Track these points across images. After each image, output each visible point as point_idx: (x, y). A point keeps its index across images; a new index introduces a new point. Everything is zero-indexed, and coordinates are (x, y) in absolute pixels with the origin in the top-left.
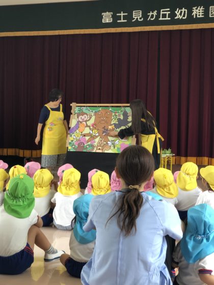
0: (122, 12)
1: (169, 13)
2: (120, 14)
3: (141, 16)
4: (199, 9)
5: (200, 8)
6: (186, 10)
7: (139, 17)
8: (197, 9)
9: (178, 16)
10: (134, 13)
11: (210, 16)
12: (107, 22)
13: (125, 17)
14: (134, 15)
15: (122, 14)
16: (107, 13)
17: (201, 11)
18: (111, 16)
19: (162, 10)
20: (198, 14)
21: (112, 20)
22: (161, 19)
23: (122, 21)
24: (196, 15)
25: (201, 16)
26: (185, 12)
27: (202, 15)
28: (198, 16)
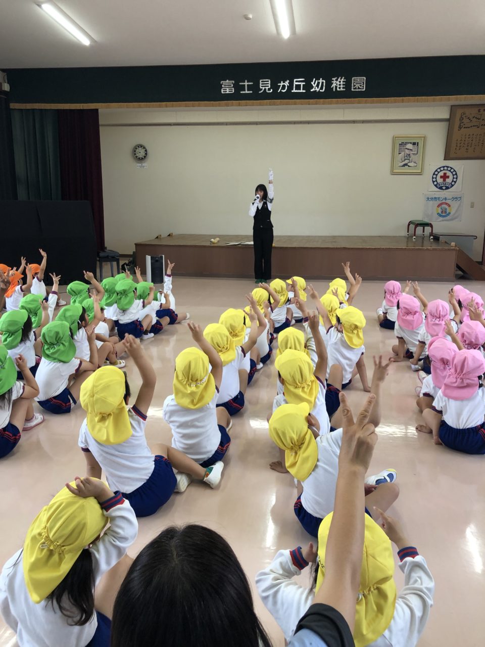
0: (246, 81)
1: (304, 83)
2: (243, 84)
3: (269, 87)
4: (339, 80)
5: (341, 79)
6: (324, 81)
7: (267, 88)
8: (337, 80)
9: (315, 88)
10: (261, 83)
11: (352, 90)
12: (228, 92)
13: (249, 88)
14: (261, 85)
15: (246, 83)
16: (227, 81)
17: (342, 83)
18: (232, 85)
19: (295, 80)
20: (338, 86)
21: (233, 90)
22: (294, 91)
23: (246, 92)
24: (336, 87)
25: (342, 89)
26: (323, 83)
28: (338, 89)
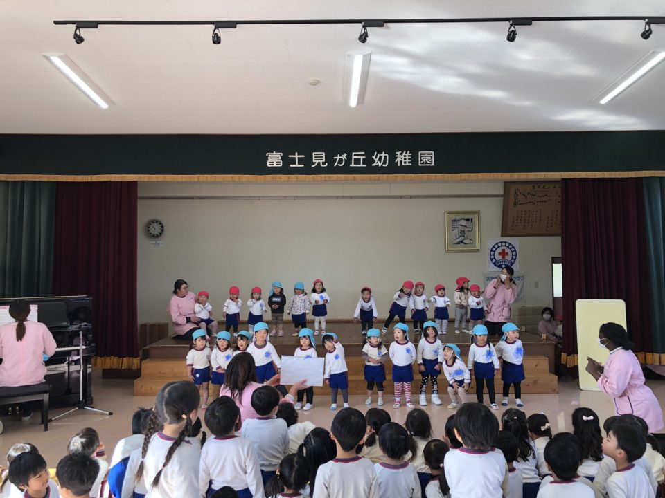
0: (296, 153)
1: (364, 157)
2: (293, 156)
3: (324, 161)
4: (404, 154)
5: (406, 153)
6: (387, 155)
7: (321, 162)
8: (401, 154)
9: (377, 163)
10: (314, 156)
11: (420, 165)
12: (275, 165)
13: (300, 161)
14: (314, 158)
15: (297, 156)
16: (274, 153)
17: (407, 157)
18: (280, 158)
19: (353, 153)
20: (403, 161)
21: (281, 163)
22: (353, 165)
23: (297, 165)
24: (401, 162)
25: (407, 164)
26: (385, 157)
27: (409, 162)
28: (403, 164)
